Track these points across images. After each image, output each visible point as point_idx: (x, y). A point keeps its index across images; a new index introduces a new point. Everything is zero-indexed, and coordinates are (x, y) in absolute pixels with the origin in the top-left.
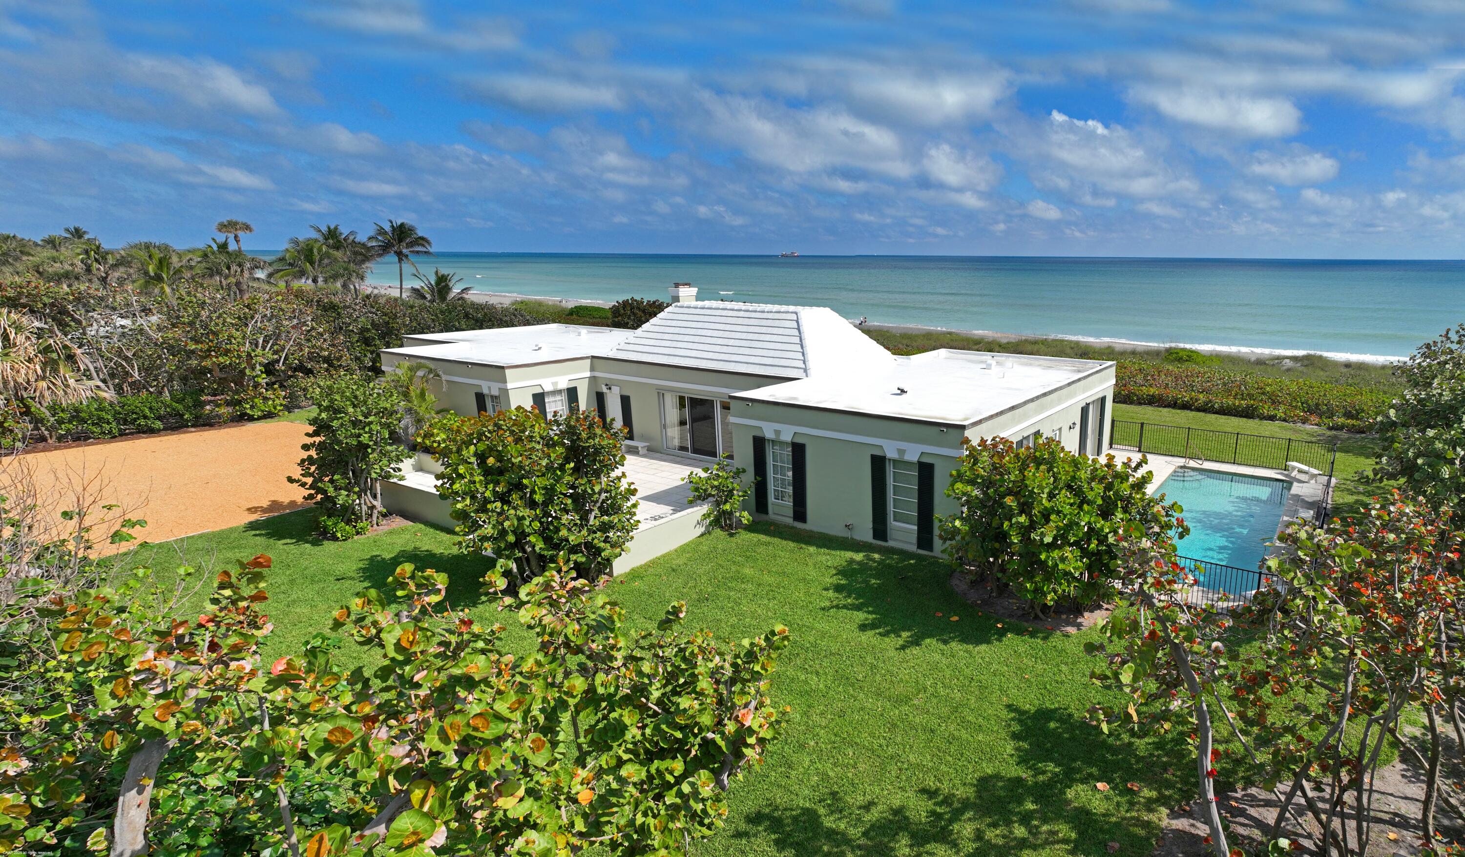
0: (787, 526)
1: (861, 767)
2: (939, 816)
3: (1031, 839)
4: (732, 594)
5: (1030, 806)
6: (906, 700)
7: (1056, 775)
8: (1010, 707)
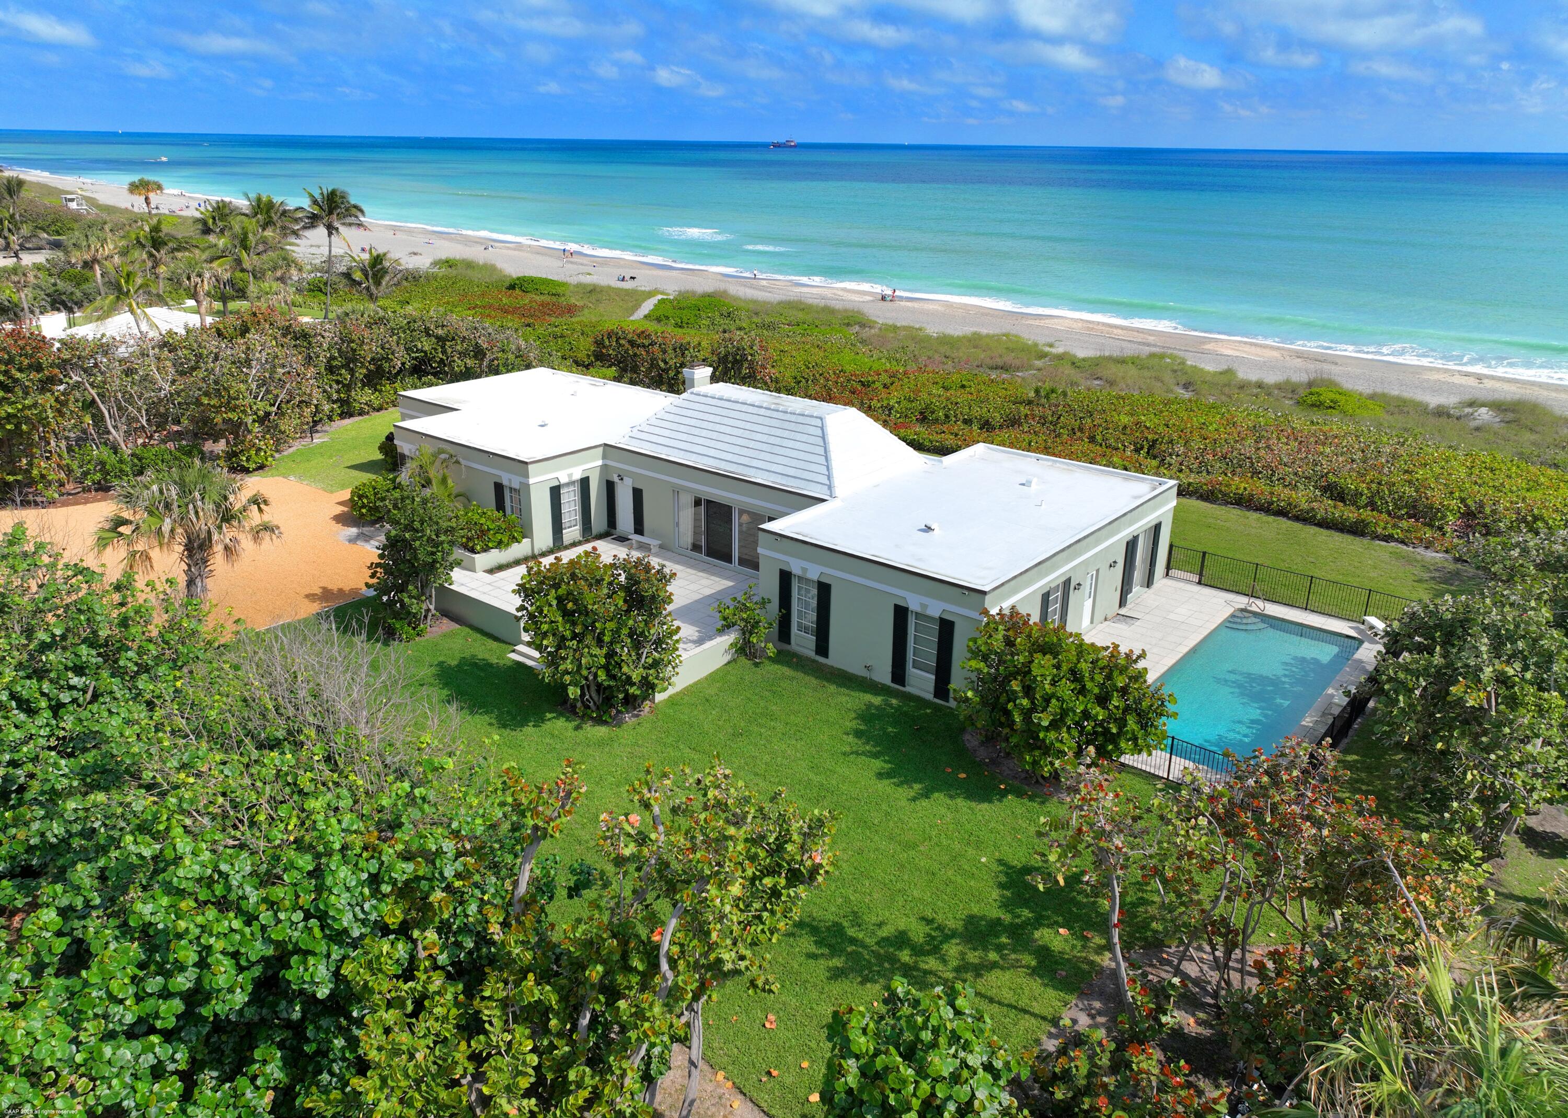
0: (808, 659)
1: (875, 896)
2: (933, 938)
3: (1001, 962)
4: (763, 730)
5: (1004, 940)
6: (913, 846)
7: (1029, 919)
8: (1000, 862)
